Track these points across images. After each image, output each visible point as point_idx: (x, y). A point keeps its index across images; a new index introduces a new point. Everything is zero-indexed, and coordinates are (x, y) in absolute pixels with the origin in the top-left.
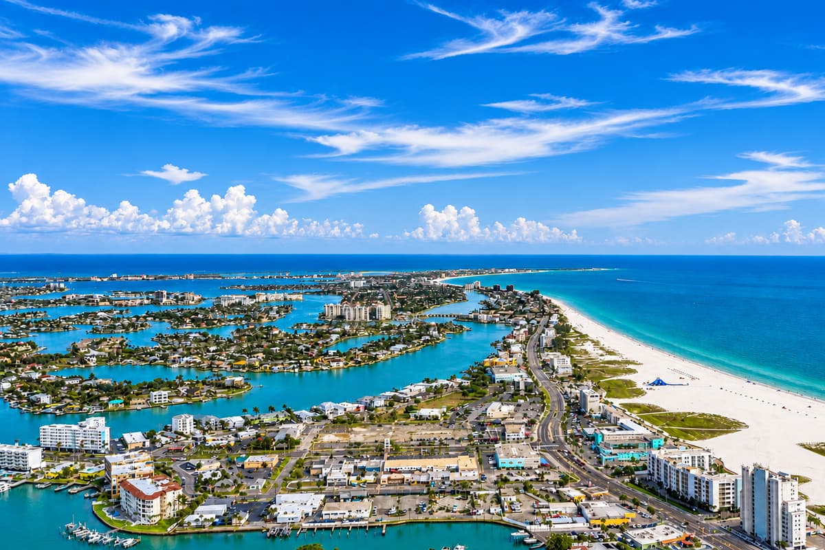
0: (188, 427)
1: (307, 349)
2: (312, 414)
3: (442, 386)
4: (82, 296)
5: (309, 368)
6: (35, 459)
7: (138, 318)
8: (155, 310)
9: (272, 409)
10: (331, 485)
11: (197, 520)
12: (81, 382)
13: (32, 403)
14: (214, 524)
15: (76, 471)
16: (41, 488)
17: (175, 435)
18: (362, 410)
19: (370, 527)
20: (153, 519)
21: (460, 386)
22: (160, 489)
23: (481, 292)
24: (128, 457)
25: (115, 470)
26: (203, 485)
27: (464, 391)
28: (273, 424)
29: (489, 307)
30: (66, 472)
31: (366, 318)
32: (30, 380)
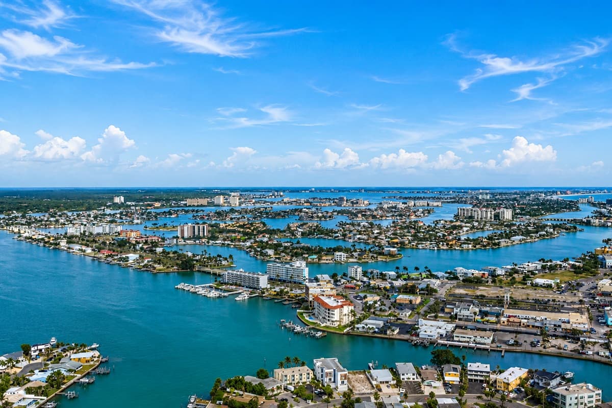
0: (358, 276)
1: (444, 235)
2: (447, 275)
3: (556, 265)
4: (294, 200)
5: (445, 247)
6: (264, 282)
7: (327, 212)
8: (339, 209)
9: (417, 269)
10: (460, 319)
11: (363, 327)
12: (291, 245)
13: (262, 254)
14: (375, 332)
15: (287, 292)
16: (267, 300)
17: (350, 279)
18: (486, 276)
19: (491, 350)
20: (335, 323)
21: (573, 266)
22: (340, 304)
23: (594, 205)
24: (320, 285)
25: (311, 291)
26: (367, 308)
27: (576, 270)
28: (418, 279)
29: (601, 215)
30: (282, 291)
31: (491, 218)
32: (262, 242)
